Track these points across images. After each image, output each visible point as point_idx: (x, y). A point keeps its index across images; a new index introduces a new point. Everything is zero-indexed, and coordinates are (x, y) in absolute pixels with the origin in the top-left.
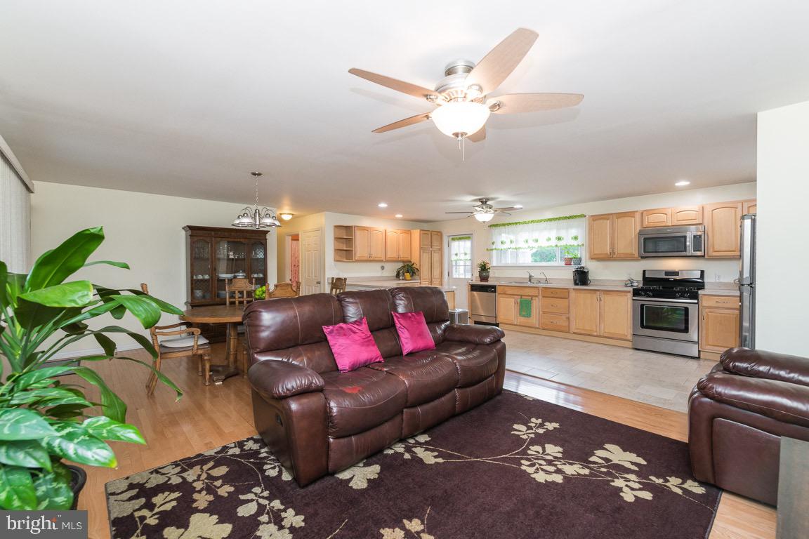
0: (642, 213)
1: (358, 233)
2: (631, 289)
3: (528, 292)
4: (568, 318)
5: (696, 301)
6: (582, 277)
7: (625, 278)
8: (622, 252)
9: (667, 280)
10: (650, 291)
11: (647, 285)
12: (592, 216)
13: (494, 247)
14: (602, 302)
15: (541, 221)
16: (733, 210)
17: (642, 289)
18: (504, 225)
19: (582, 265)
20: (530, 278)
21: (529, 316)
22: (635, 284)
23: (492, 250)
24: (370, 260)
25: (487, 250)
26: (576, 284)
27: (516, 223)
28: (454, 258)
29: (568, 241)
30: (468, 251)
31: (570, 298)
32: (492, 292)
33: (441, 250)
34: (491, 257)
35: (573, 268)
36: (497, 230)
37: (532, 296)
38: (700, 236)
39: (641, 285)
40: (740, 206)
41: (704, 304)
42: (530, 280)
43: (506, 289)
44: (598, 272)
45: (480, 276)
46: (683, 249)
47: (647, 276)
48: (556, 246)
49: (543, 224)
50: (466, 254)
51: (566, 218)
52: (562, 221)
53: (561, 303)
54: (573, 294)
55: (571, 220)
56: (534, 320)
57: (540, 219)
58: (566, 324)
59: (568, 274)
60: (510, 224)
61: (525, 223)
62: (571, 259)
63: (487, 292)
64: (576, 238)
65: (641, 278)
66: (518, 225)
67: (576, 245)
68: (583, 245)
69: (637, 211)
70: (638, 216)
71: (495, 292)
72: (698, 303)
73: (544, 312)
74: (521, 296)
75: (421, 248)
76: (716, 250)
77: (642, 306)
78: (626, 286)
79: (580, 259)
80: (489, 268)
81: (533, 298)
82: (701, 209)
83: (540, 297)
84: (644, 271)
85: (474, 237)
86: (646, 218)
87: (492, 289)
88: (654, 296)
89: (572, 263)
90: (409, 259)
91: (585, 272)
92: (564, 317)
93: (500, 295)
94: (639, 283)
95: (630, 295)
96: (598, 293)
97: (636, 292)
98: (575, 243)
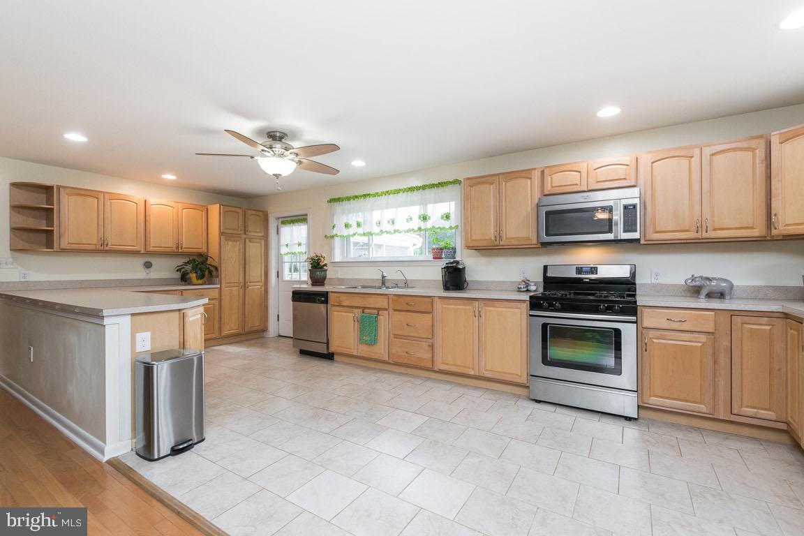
0: (543, 172)
1: (65, 198)
2: (526, 297)
3: (372, 302)
4: (432, 346)
5: (634, 318)
6: (455, 278)
7: (518, 278)
8: (513, 236)
9: (580, 281)
10: (556, 299)
11: (550, 290)
12: (469, 179)
13: (335, 232)
14: (483, 319)
15: (398, 191)
16: (685, 162)
17: (544, 297)
18: (348, 199)
19: (457, 259)
20: (383, 281)
21: (373, 342)
22: (533, 288)
23: (332, 237)
24: (103, 250)
25: (326, 236)
26: (446, 288)
27: (365, 196)
28: (284, 250)
29: (435, 220)
30: (304, 241)
31: (435, 310)
32: (322, 302)
33: (266, 237)
34: (331, 249)
35: (443, 263)
36: (338, 207)
37: (379, 309)
38: (635, 206)
39: (541, 290)
40: (697, 152)
41: (645, 325)
42: (383, 283)
43: (343, 297)
44: (478, 269)
45: (311, 277)
46: (607, 229)
47: (549, 274)
48: (420, 229)
49: (402, 196)
50: (300, 244)
51: (433, 186)
52: (427, 191)
53: (422, 321)
54: (438, 305)
55: (440, 189)
56: (381, 350)
57: (397, 188)
58: (428, 355)
59: (435, 273)
60: (357, 197)
61: (377, 195)
62: (441, 249)
63: (315, 302)
64: (447, 217)
65: (541, 279)
66: (368, 198)
67: (447, 227)
68: (457, 227)
69: (535, 169)
70: (536, 175)
71: (326, 302)
72: (636, 322)
73: (396, 336)
74: (364, 308)
75: (222, 234)
76: (657, 230)
77: (544, 326)
78: (519, 290)
79: (454, 250)
80: (326, 265)
81: (380, 312)
82: (634, 161)
83: (391, 310)
84: (545, 268)
85: (310, 218)
86: (548, 179)
87: (323, 298)
88: (563, 310)
89: (443, 256)
90: (204, 250)
91: (460, 269)
92: (425, 345)
93: (333, 308)
94: (537, 288)
95: (525, 306)
96: (476, 303)
97: (535, 303)
98: (446, 224)
